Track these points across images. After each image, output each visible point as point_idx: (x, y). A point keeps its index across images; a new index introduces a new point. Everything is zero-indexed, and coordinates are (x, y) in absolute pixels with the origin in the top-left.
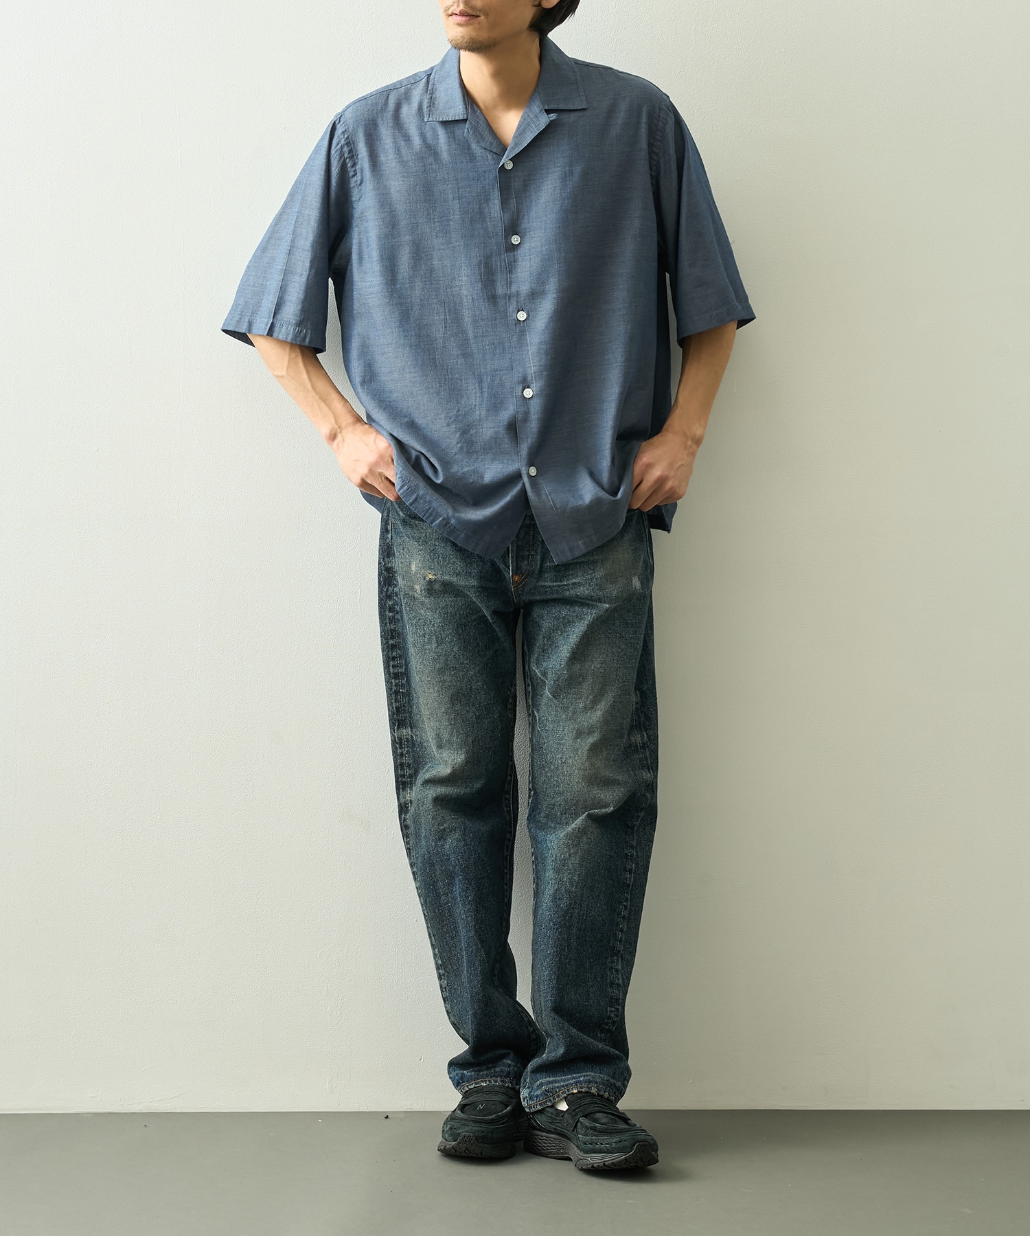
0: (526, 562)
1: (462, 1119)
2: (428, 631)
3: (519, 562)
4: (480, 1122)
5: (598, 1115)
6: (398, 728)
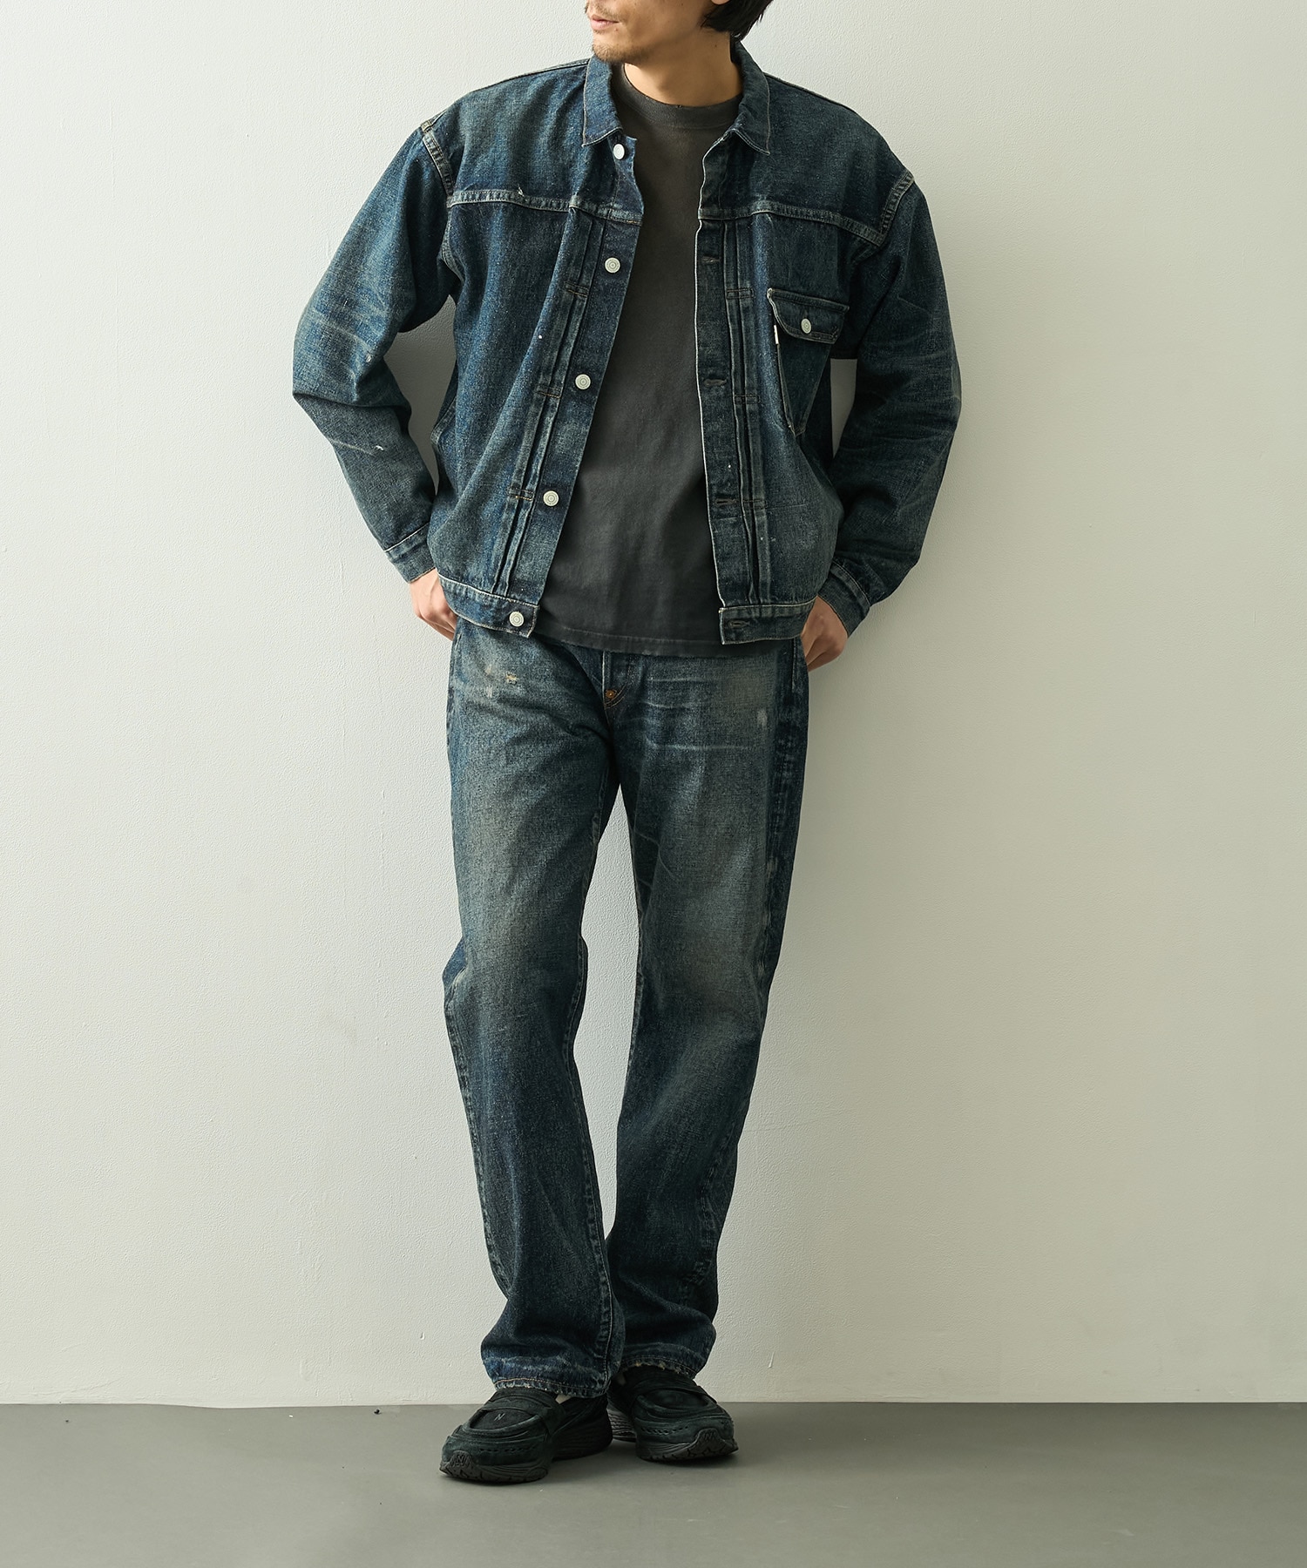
3: (614, 674)
5: (662, 1393)
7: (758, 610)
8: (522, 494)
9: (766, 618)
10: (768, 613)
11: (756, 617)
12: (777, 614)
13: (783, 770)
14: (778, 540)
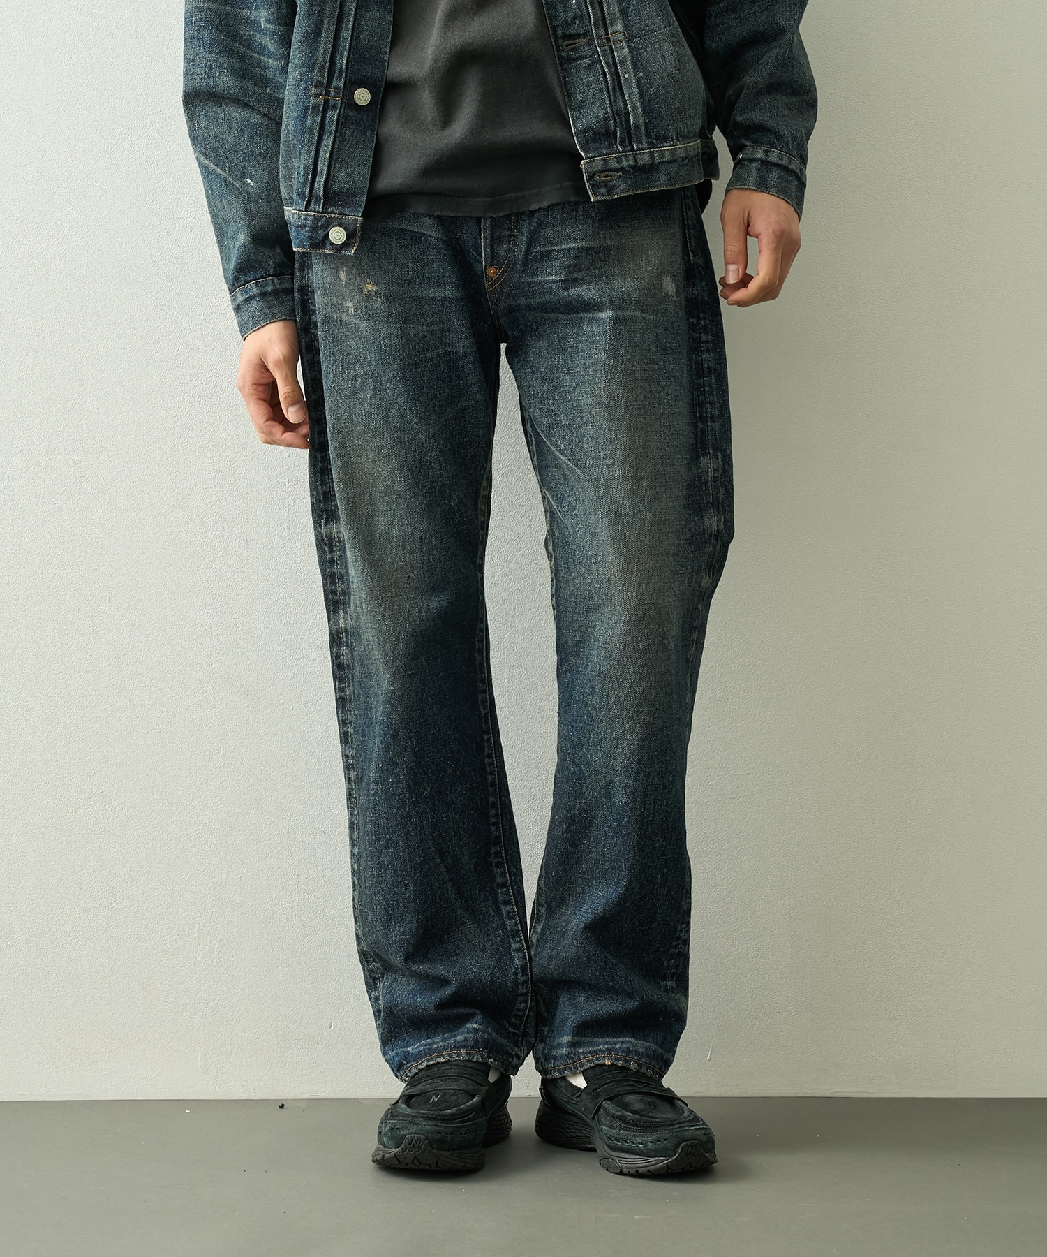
0: (505, 246)
1: (409, 1116)
2: (360, 372)
3: (495, 246)
4: (434, 1119)
5: (630, 1098)
6: (327, 523)
7: (631, 158)
8: (328, 93)
9: (644, 165)
10: (644, 159)
11: (629, 166)
12: (657, 160)
13: (702, 351)
14: (645, 74)
